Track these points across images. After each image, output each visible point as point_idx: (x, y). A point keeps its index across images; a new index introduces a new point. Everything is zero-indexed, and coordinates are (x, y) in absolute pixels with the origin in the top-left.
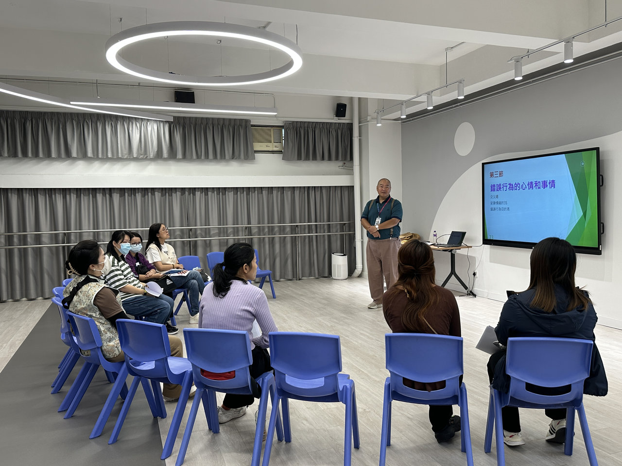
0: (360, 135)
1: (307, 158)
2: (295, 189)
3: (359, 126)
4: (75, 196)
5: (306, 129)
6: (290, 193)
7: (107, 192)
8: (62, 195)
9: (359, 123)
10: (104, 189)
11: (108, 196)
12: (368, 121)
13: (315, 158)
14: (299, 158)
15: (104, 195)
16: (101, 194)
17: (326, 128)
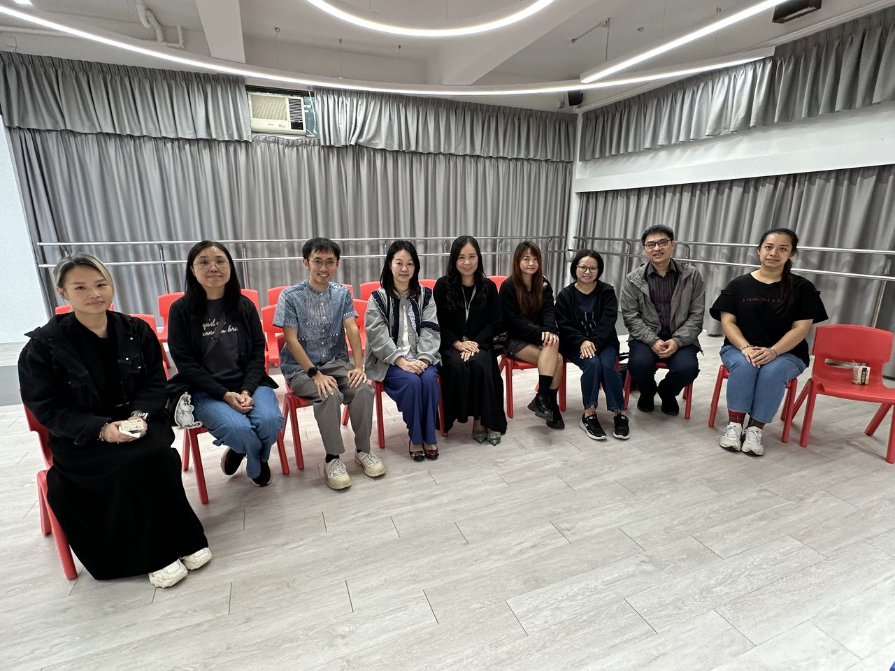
4: (648, 197)
7: (679, 189)
8: (636, 197)
10: (675, 186)
11: (678, 195)
15: (674, 194)
16: (671, 194)
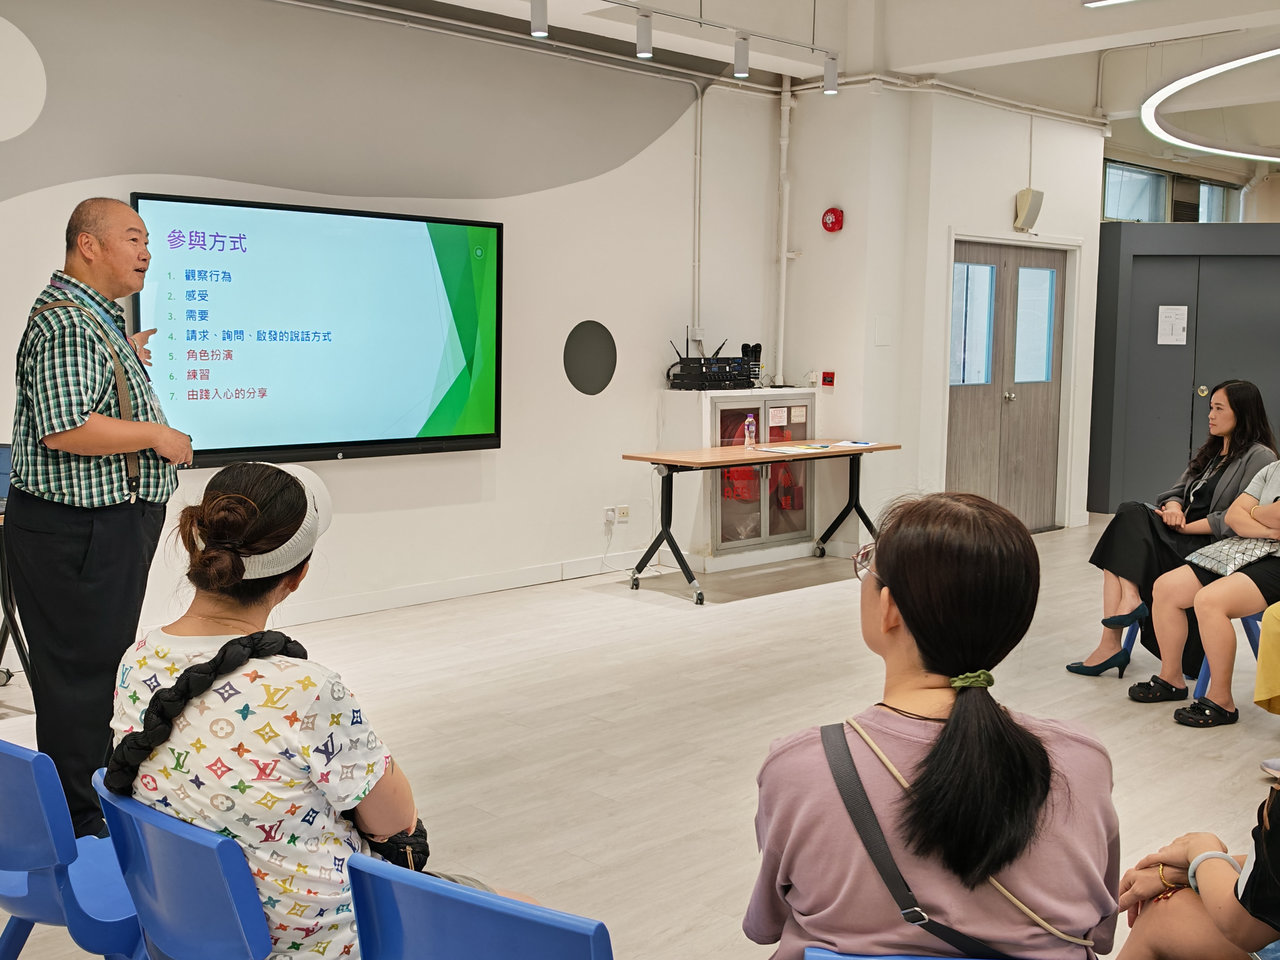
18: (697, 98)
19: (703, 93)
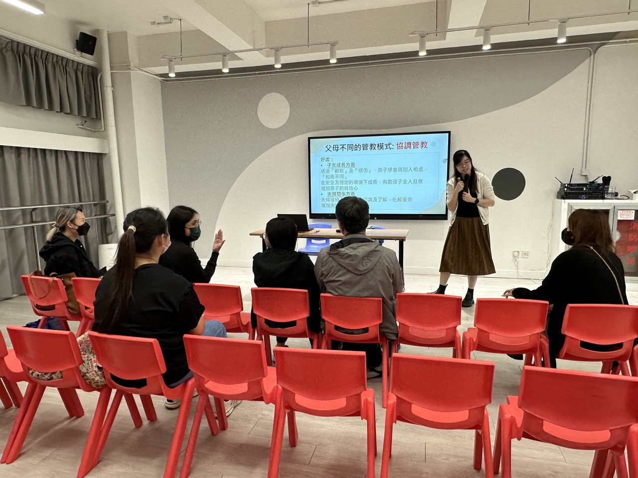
0: (112, 86)
1: (40, 106)
2: (22, 151)
3: (112, 73)
5: (33, 57)
6: (13, 156)
9: (111, 70)
12: (130, 69)
13: (51, 108)
14: (29, 103)
17: (62, 64)
18: (591, 55)
19: (595, 52)
